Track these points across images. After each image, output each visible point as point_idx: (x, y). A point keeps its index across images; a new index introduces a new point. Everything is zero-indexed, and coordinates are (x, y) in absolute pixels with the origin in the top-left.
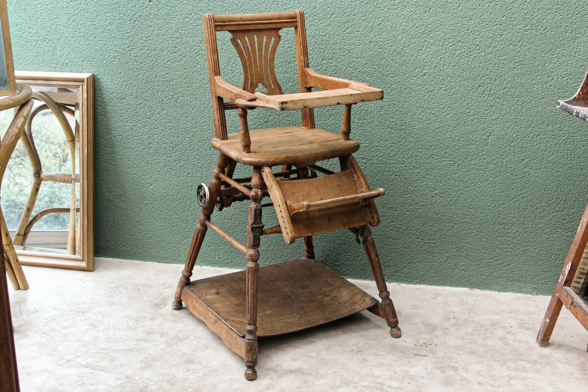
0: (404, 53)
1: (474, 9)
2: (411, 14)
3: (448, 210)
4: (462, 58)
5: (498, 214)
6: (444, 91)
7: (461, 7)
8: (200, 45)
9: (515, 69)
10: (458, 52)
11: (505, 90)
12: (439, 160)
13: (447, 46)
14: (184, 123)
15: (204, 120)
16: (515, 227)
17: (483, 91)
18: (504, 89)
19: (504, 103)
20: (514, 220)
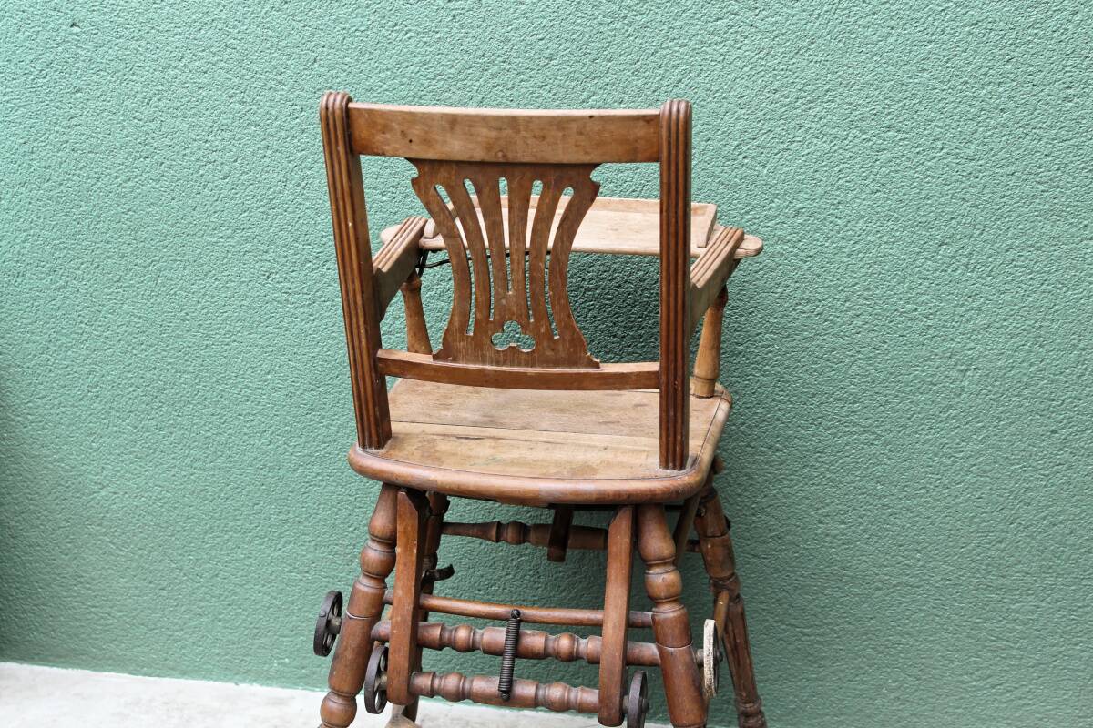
0: (741, 157)
1: (930, 42)
2: (761, 55)
3: (858, 553)
4: (897, 171)
5: (988, 565)
6: (849, 255)
7: (895, 38)
8: (210, 138)
9: (1037, 201)
10: (884, 156)
11: (1010, 255)
12: (834, 430)
13: (857, 141)
14: (178, 336)
15: (228, 328)
16: (1030, 598)
17: (952, 257)
18: (1007, 251)
19: (1007, 286)
20: (1029, 579)
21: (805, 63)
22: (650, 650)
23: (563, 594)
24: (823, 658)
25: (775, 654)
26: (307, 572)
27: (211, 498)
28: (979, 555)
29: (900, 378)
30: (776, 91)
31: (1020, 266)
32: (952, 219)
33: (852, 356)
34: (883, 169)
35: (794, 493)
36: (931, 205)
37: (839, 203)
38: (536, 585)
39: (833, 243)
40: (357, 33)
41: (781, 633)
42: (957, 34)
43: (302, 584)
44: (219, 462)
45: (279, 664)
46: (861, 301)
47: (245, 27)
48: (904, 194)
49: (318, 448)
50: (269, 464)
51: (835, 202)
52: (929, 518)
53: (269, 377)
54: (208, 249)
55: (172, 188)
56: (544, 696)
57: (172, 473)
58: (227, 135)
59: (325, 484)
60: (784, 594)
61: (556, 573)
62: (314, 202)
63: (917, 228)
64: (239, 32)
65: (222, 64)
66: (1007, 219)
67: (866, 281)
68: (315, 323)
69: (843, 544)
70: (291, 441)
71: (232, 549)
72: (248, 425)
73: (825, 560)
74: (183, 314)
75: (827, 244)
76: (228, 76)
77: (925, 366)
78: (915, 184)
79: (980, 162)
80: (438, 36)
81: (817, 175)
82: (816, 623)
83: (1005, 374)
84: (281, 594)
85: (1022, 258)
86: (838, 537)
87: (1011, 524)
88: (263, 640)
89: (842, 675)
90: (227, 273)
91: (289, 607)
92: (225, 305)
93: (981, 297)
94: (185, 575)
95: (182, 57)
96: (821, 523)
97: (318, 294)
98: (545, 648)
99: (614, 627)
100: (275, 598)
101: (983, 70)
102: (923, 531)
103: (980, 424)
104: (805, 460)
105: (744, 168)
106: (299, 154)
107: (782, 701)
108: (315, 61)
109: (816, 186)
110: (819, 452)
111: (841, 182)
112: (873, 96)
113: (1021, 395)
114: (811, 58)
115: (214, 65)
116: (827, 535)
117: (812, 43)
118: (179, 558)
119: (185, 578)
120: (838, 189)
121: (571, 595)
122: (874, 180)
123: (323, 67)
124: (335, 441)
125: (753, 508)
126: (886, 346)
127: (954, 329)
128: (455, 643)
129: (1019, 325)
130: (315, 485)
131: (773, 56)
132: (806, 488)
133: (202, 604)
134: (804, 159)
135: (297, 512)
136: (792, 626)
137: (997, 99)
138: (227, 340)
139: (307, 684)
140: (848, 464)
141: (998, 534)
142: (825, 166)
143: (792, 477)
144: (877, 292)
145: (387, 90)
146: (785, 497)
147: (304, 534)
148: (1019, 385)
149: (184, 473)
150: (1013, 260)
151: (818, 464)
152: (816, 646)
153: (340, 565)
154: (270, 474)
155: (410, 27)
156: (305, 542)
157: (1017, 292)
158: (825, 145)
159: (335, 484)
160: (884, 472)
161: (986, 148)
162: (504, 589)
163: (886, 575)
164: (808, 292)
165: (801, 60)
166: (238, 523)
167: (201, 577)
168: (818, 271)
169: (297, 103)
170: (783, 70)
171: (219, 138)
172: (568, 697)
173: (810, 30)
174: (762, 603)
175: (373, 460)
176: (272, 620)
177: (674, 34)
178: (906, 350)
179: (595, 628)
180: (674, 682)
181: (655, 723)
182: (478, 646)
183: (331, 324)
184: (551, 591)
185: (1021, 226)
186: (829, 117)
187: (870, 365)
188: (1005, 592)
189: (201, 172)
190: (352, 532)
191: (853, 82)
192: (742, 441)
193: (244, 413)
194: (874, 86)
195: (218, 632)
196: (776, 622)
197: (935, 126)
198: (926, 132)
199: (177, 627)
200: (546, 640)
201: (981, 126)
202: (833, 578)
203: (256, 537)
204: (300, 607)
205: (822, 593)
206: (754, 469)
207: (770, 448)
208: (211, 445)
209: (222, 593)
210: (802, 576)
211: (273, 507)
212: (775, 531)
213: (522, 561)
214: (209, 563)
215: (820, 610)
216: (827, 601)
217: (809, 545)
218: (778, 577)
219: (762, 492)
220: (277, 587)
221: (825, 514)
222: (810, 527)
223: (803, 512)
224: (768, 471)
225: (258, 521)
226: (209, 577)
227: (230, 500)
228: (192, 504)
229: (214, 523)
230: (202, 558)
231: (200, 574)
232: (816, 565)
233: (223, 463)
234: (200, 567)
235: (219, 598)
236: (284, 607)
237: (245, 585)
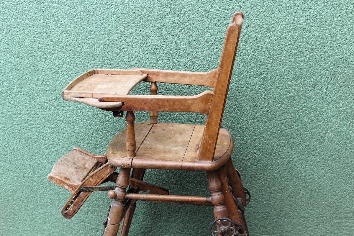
21: (264, 17)
23: (172, 224)
27: (31, 189)
28: (332, 204)
29: (301, 136)
30: (253, 27)
31: (346, 93)
32: (319, 75)
33: (283, 128)
34: (294, 57)
35: (261, 182)
36: (311, 70)
37: (277, 70)
38: (161, 221)
39: (275, 85)
40: (92, 6)
42: (320, 6)
43: (67, 223)
46: (286, 107)
47: (48, 3)
48: (301, 66)
51: (276, 69)
52: (313, 190)
53: (55, 140)
54: (31, 90)
55: (18, 66)
57: (15, 179)
58: (40, 45)
60: (258, 222)
61: (169, 216)
62: (74, 71)
63: (307, 79)
64: (45, 5)
65: (39, 17)
66: (340, 75)
67: (287, 99)
68: (74, 118)
69: (281, 201)
71: (39, 209)
72: (46, 159)
73: (274, 208)
74: (21, 115)
75: (273, 85)
76: (41, 22)
77: (310, 131)
78: (305, 62)
79: (329, 54)
80: (124, 7)
81: (269, 59)
82: (271, 233)
83: (340, 134)
84: (59, 227)
85: (346, 90)
86: (279, 199)
87: (344, 192)
90: (39, 99)
92: (38, 112)
93: (331, 105)
95: (23, 15)
96: (272, 193)
97: (76, 107)
100: (57, 229)
101: (330, 19)
102: (311, 196)
103: (332, 154)
104: (265, 169)
105: (241, 56)
106: (69, 52)
108: (75, 16)
109: (268, 63)
110: (271, 166)
111: (277, 62)
112: (289, 29)
113: (346, 142)
114: (266, 15)
115: (35, 18)
116: (274, 198)
117: (266, 9)
118: (18, 213)
119: (20, 221)
120: (276, 64)
122: (290, 61)
123: (78, 18)
126: (296, 124)
127: (321, 117)
129: (345, 115)
131: (252, 14)
132: (266, 180)
134: (264, 53)
137: (335, 30)
138: (39, 125)
140: (282, 170)
141: (339, 196)
142: (272, 56)
143: (261, 175)
144: (292, 103)
145: (103, 27)
146: (258, 183)
148: (346, 138)
149: (20, 179)
150: (342, 91)
151: (270, 171)
153: (83, 215)
155: (112, 3)
157: (344, 103)
158: (271, 48)
160: (296, 173)
161: (332, 48)
162: (148, 223)
163: (297, 213)
164: (265, 104)
165: (262, 16)
166: (42, 199)
168: (269, 96)
169: (68, 32)
170: (255, 19)
171: (37, 46)
173: (265, 4)
177: (214, 6)
178: (303, 126)
183: (80, 119)
185: (345, 78)
186: (273, 37)
187: (290, 131)
188: (343, 219)
189: (29, 59)
191: (282, 24)
192: (241, 162)
193: (45, 154)
194: (290, 26)
197: (313, 40)
198: (309, 43)
201: (329, 41)
202: (277, 215)
203: (49, 204)
204: (66, 232)
205: (273, 221)
206: (246, 173)
207: (252, 164)
208: (31, 167)
209: (35, 227)
210: (265, 214)
211: (56, 192)
212: (254, 197)
213: (155, 211)
214: (30, 215)
215: (272, 228)
216: (275, 224)
217: (267, 202)
218: (256, 215)
219: (249, 182)
220: (57, 224)
221: (273, 190)
222: (268, 195)
223: (265, 189)
224: (251, 173)
225: (50, 198)
226: (30, 221)
227: (39, 189)
228: (23, 191)
229: (32, 199)
230: (27, 213)
231: (26, 220)
232: (270, 210)
233: (36, 175)
234: (26, 217)
235: (34, 229)
236: (60, 232)
237: (44, 224)
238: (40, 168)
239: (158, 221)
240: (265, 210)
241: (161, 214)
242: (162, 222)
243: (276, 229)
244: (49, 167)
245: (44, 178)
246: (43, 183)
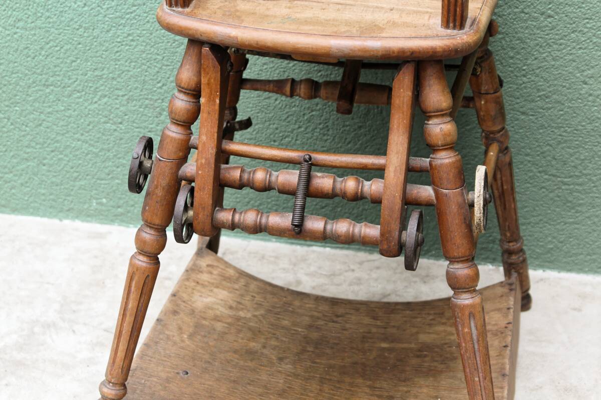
22: (426, 192)
23: (349, 146)
24: (580, 205)
25: (537, 201)
26: (121, 123)
27: (33, 55)
35: (562, 56)
38: (325, 138)
41: (543, 182)
43: (116, 134)
44: (39, 23)
45: (97, 203)
49: (129, 11)
50: (84, 25)
56: (332, 232)
59: (135, 43)
60: (548, 147)
61: (343, 127)
70: (104, 4)
71: (53, 101)
73: (587, 118)
82: (577, 174)
84: (98, 142)
88: (82, 183)
89: (596, 220)
91: (105, 154)
94: (12, 124)
96: (586, 83)
98: (333, 188)
99: (395, 171)
100: (93, 146)
104: (574, 25)
107: (541, 242)
110: (587, 19)
116: (591, 95)
118: (7, 109)
119: (12, 127)
121: (356, 147)
124: (144, 4)
125: (524, 70)
128: (253, 184)
130: (127, 45)
132: (574, 51)
133: (28, 150)
135: (111, 68)
136: (554, 176)
139: (123, 221)
143: (561, 41)
146: (554, 59)
147: (117, 89)
149: (7, 32)
151: (586, 30)
152: (575, 194)
153: (150, 117)
154: (86, 34)
156: (118, 96)
159: (144, 44)
162: (296, 140)
166: (58, 78)
167: (26, 126)
172: (353, 231)
174: (527, 155)
175: (179, 18)
176: (90, 165)
179: (379, 172)
180: (447, 219)
181: (428, 259)
182: (273, 185)
184: (339, 143)
190: (161, 88)
192: (517, 8)
195: (43, 175)
196: (540, 172)
199: (7, 170)
200: (334, 181)
202: (593, 134)
203: (75, 90)
204: (115, 153)
205: (583, 147)
206: (526, 33)
207: (542, 14)
208: (31, 6)
209: (45, 140)
210: (565, 131)
211: (89, 64)
212: (543, 91)
213: (312, 115)
214: (33, 114)
215: (580, 162)
216: (587, 154)
217: (573, 104)
218: (544, 132)
219: (533, 55)
220: (94, 136)
221: (589, 76)
222: (575, 87)
223: (569, 73)
224: (539, 36)
225: (76, 76)
226: (34, 126)
227: (50, 57)
228: (16, 60)
229: (37, 77)
230: (27, 109)
231: (25, 124)
232: (579, 122)
233: (43, 23)
234: (25, 117)
235: (43, 145)
236: (100, 153)
237: (65, 133)
238: (51, 9)
239: (319, 137)
240: (567, 122)
241: (326, 123)
242: (327, 140)
243: (588, 164)
244: (70, 7)
245: (61, 31)
246: (59, 43)
